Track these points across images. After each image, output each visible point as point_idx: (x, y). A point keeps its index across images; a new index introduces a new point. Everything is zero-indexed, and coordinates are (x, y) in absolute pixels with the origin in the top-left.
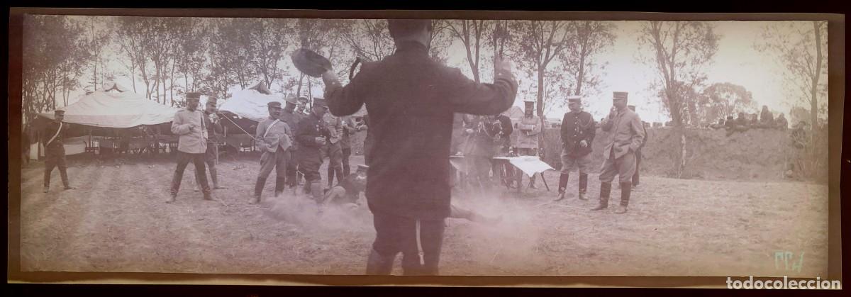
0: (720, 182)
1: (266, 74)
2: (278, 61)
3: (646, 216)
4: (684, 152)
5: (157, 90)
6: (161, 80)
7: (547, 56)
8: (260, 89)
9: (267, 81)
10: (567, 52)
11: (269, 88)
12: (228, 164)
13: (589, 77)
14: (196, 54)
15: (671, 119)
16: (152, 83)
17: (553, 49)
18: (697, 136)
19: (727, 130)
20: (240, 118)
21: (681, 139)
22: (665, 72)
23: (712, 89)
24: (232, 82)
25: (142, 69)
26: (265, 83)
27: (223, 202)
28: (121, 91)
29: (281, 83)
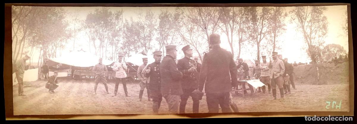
0: (334, 85)
1: (145, 47)
2: (151, 42)
3: (305, 102)
4: (318, 74)
5: (100, 52)
6: (102, 48)
7: (260, 38)
8: (143, 53)
9: (146, 50)
10: (268, 36)
11: (146, 53)
12: (129, 85)
13: (277, 46)
14: (117, 38)
15: (312, 61)
16: (97, 49)
17: (262, 35)
18: (323, 67)
19: (335, 63)
20: (135, 66)
21: (316, 69)
22: (308, 41)
23: (327, 47)
24: (132, 50)
25: (94, 43)
27: (127, 101)
28: (84, 52)
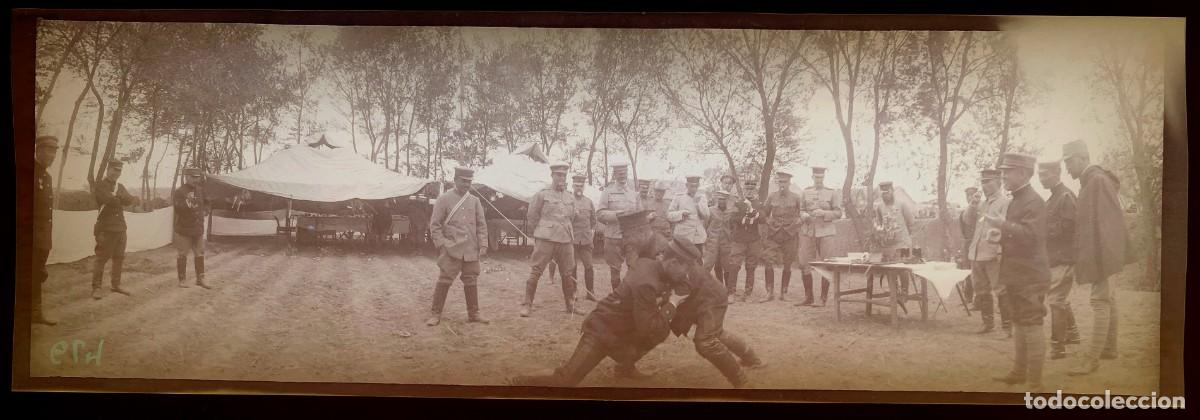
1: (543, 133)
2: (562, 115)
5: (386, 149)
6: (392, 136)
7: (953, 113)
8: (533, 154)
9: (545, 144)
11: (548, 154)
14: (442, 99)
16: (379, 138)
17: (961, 104)
20: (500, 196)
24: (494, 142)
25: (367, 118)
26: (541, 146)
28: (332, 147)
29: (565, 148)
